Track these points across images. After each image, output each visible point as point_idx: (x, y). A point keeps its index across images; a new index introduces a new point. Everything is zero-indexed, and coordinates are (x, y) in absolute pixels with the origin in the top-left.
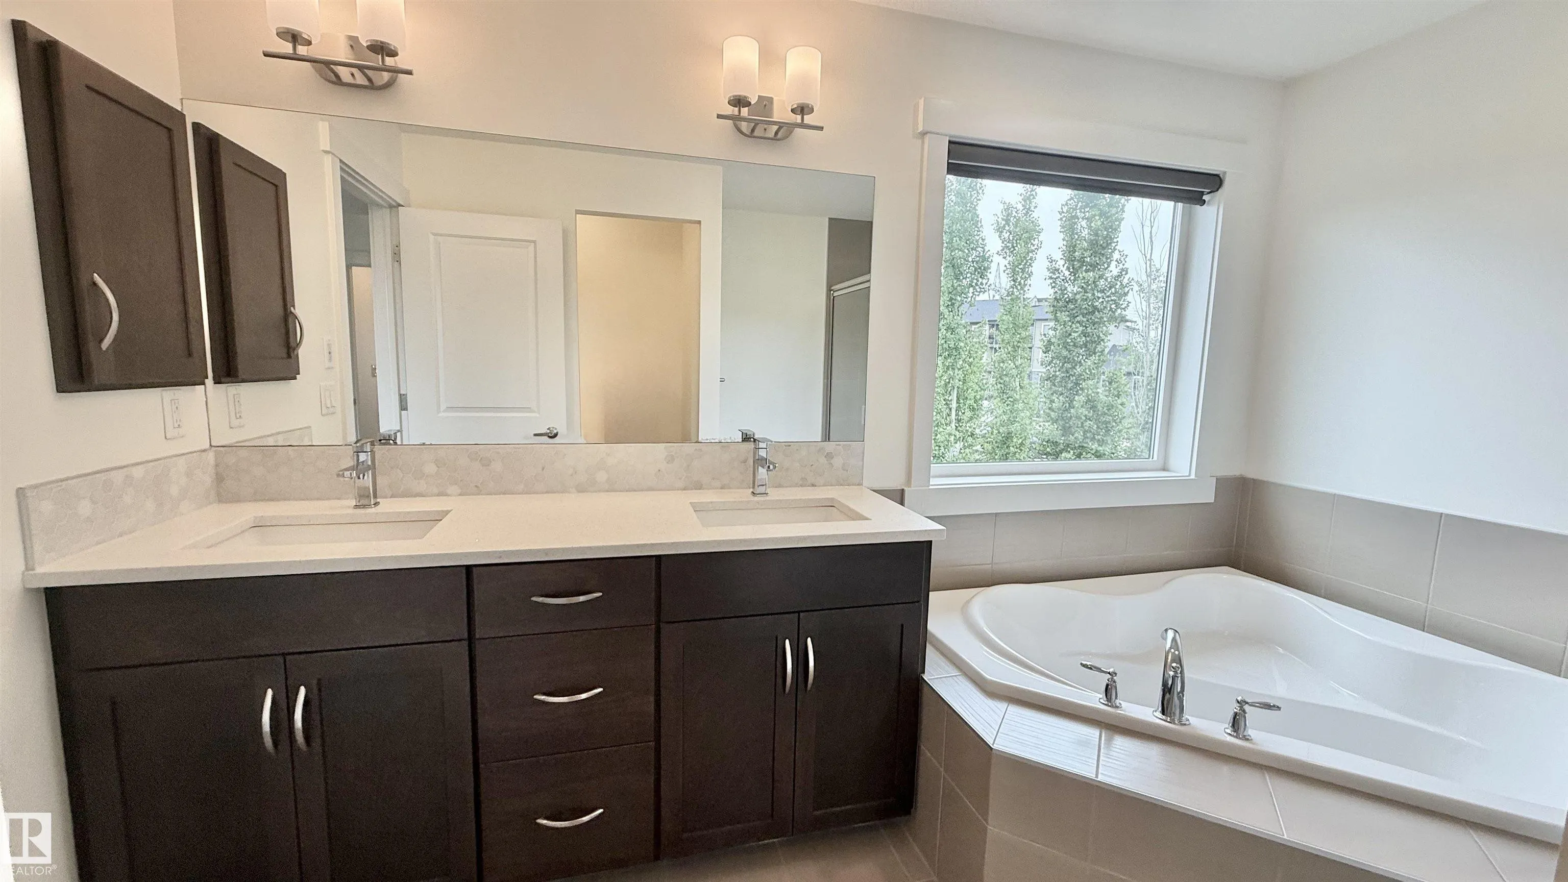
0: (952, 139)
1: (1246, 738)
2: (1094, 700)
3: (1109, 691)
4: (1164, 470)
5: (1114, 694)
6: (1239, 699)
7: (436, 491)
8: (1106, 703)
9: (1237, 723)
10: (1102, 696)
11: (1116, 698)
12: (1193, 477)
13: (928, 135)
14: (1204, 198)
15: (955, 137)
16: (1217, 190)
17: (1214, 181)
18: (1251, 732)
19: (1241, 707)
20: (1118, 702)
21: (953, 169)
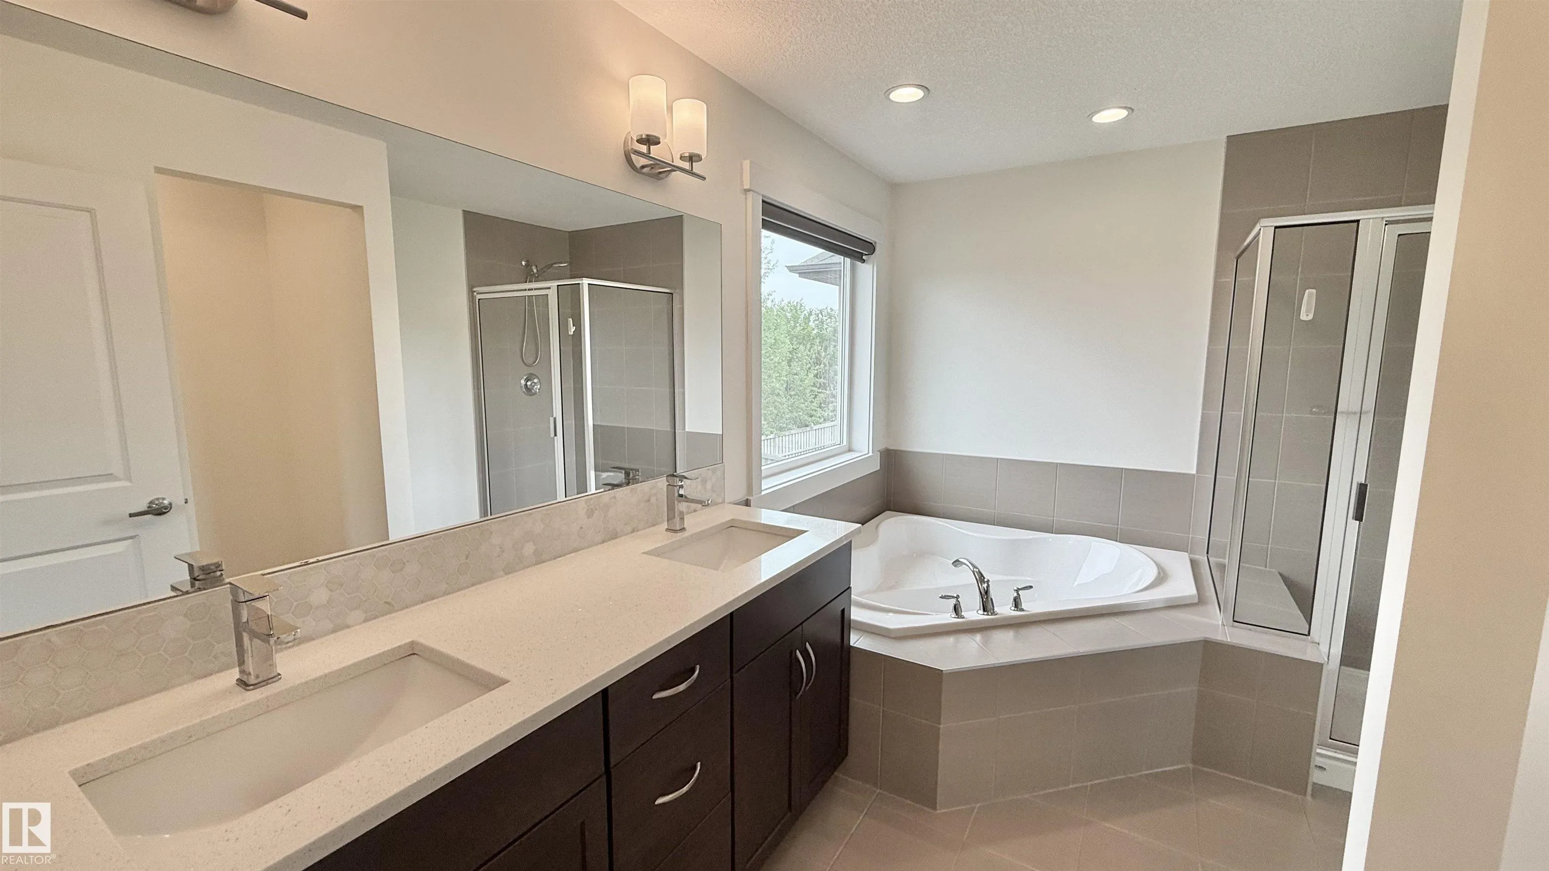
0: (765, 199)
1: (1022, 610)
2: (948, 618)
3: (957, 609)
4: (850, 450)
5: (960, 610)
6: (1016, 589)
7: (331, 626)
8: (956, 617)
9: (1017, 603)
10: (954, 615)
11: (961, 612)
12: (871, 454)
13: (751, 192)
14: (864, 257)
15: (769, 198)
16: (872, 254)
17: (871, 248)
18: (1023, 607)
19: (1018, 594)
20: (963, 614)
21: (766, 225)
